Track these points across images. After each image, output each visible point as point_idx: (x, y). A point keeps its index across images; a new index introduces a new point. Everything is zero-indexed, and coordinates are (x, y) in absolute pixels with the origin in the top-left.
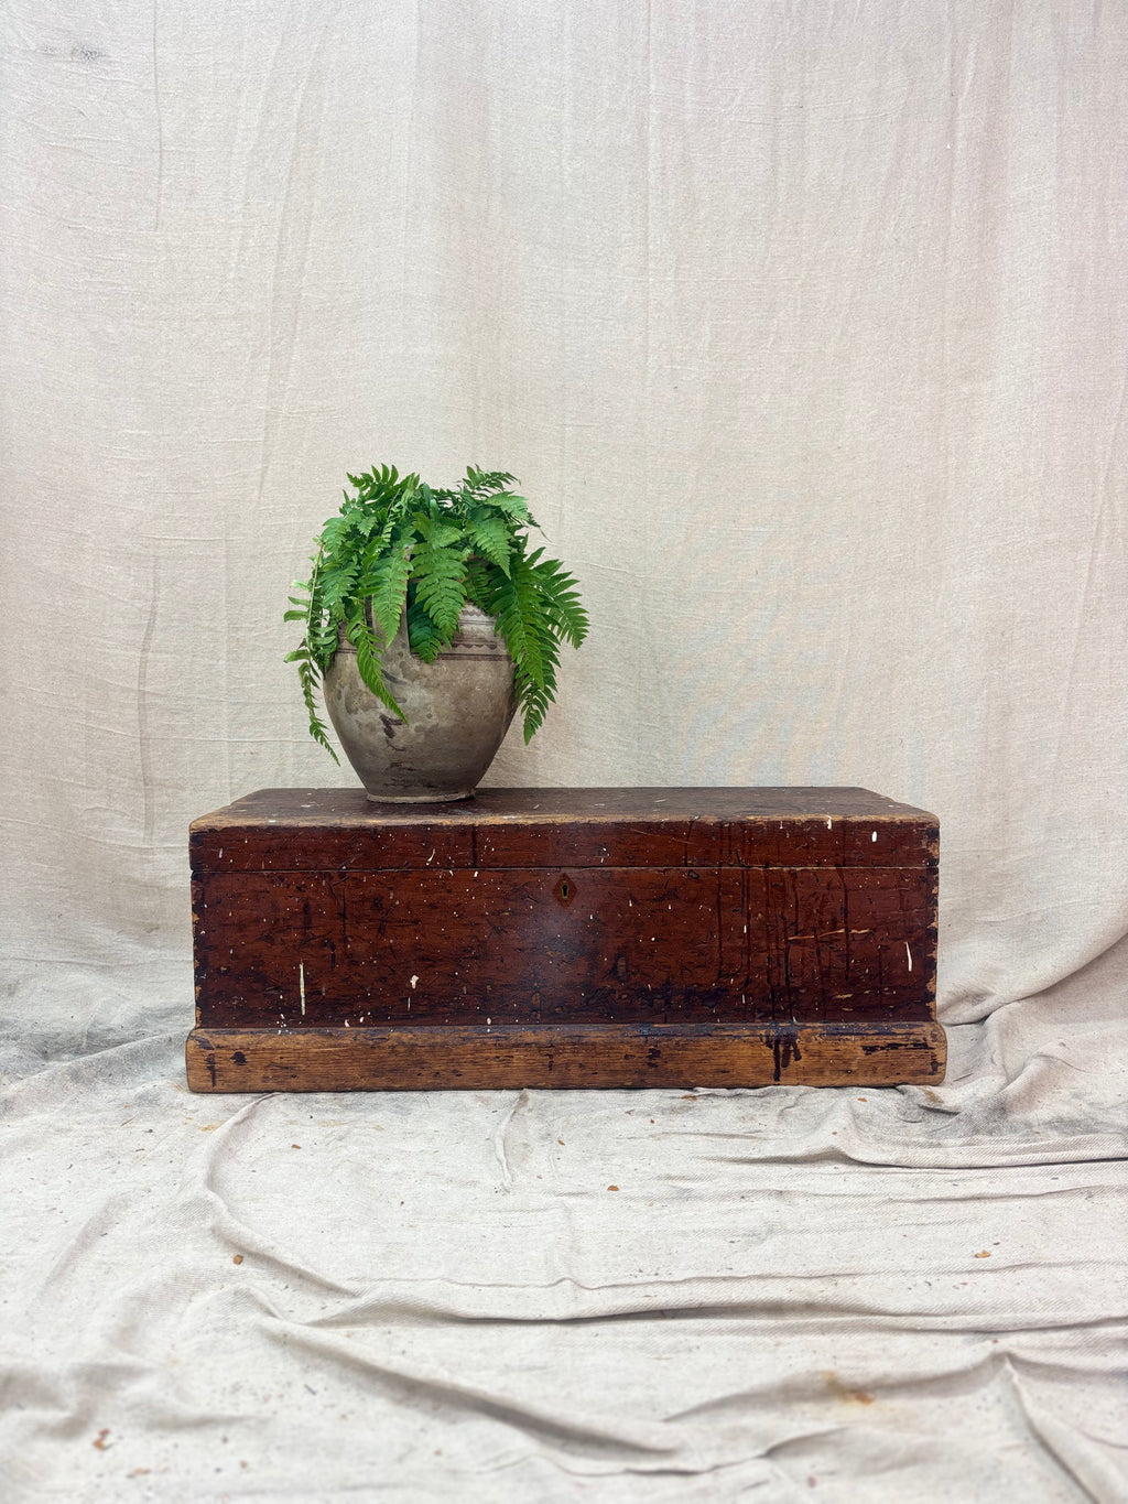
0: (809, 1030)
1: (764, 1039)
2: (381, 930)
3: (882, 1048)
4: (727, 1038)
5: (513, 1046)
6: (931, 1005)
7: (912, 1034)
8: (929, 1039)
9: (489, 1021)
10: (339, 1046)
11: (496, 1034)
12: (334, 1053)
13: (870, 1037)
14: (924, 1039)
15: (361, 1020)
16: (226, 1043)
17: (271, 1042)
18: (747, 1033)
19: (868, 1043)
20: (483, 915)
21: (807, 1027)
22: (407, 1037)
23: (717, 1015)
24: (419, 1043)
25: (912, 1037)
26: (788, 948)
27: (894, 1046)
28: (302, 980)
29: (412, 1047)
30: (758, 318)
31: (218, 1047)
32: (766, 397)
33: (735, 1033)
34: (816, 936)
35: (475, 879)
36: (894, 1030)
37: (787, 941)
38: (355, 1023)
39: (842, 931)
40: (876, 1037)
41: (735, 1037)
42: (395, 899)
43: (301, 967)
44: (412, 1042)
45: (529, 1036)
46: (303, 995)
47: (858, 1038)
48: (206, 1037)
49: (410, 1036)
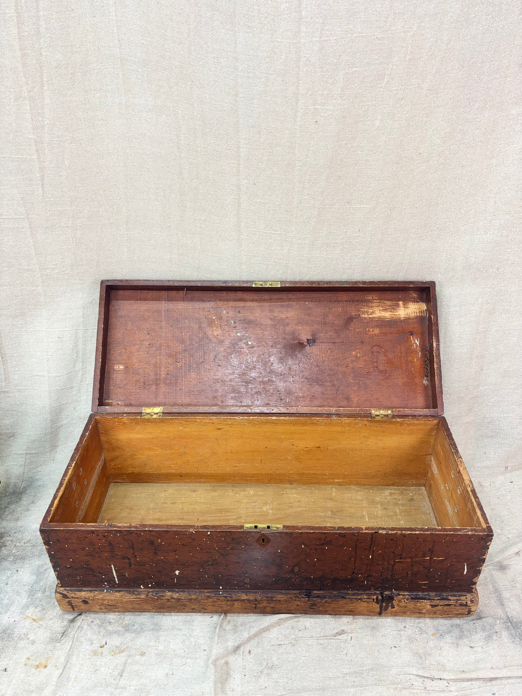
0: (401, 596)
1: (375, 600)
2: (156, 553)
3: (441, 606)
4: (354, 600)
5: (235, 600)
6: (474, 586)
7: (460, 600)
8: (469, 602)
9: (221, 588)
10: (139, 598)
11: (225, 595)
12: (137, 601)
13: (435, 601)
14: (466, 602)
15: (150, 586)
16: (76, 596)
17: (101, 596)
18: (366, 597)
19: (434, 604)
20: (214, 549)
21: (400, 595)
22: (176, 595)
23: (350, 588)
24: (183, 598)
25: (459, 602)
26: (394, 564)
27: (449, 605)
28: (114, 571)
29: (179, 600)
30: (378, 64)
31: (73, 598)
32: (377, 123)
33: (359, 597)
34: (412, 560)
35: (209, 535)
36: (450, 597)
37: (394, 561)
38: (146, 587)
39: (428, 558)
40: (439, 601)
41: (359, 599)
42: (161, 542)
43: (112, 566)
44: (179, 597)
45: (244, 597)
46: (115, 576)
47: (429, 601)
48: (65, 592)
49: (178, 595)
